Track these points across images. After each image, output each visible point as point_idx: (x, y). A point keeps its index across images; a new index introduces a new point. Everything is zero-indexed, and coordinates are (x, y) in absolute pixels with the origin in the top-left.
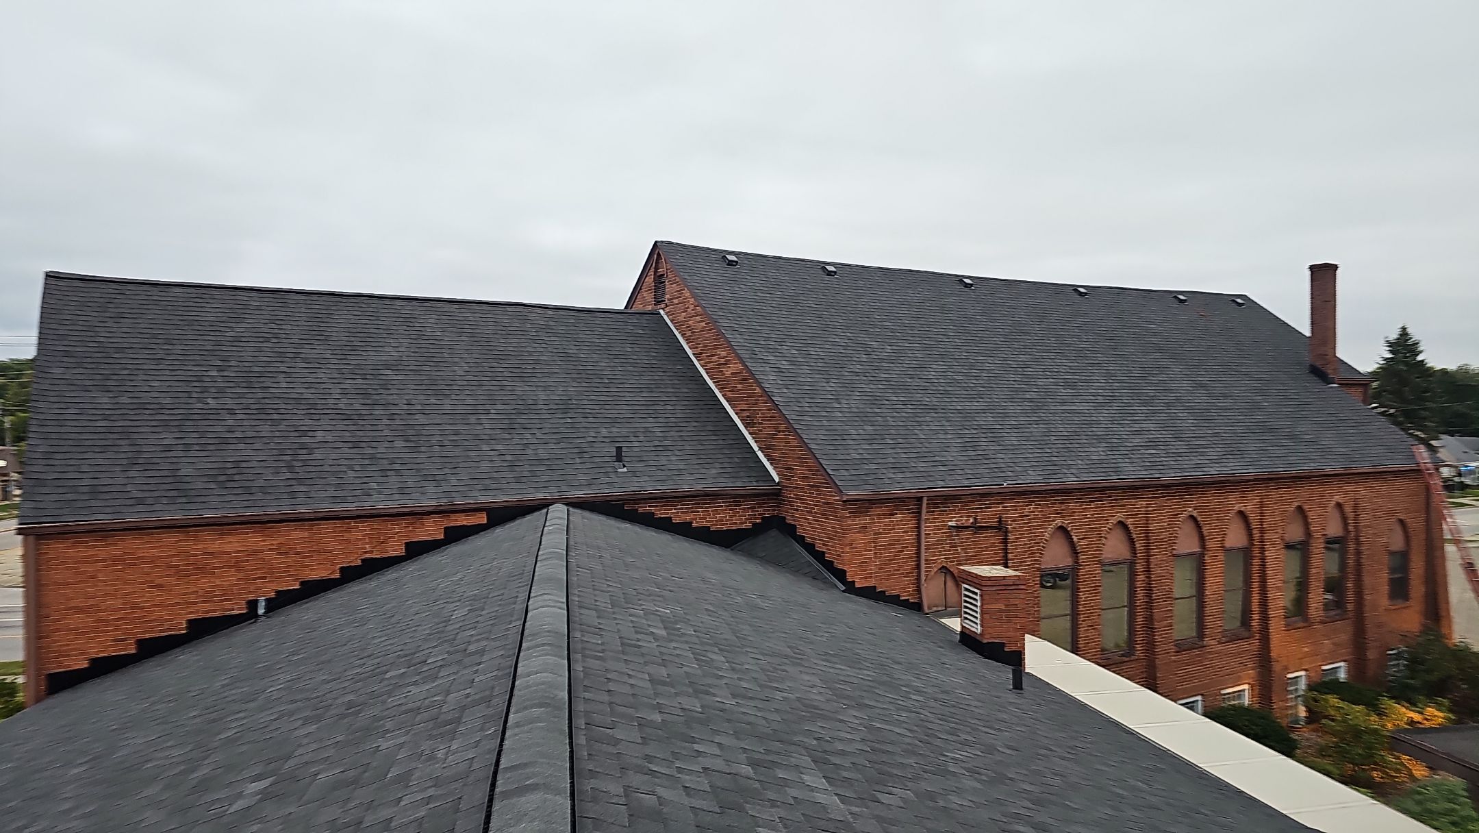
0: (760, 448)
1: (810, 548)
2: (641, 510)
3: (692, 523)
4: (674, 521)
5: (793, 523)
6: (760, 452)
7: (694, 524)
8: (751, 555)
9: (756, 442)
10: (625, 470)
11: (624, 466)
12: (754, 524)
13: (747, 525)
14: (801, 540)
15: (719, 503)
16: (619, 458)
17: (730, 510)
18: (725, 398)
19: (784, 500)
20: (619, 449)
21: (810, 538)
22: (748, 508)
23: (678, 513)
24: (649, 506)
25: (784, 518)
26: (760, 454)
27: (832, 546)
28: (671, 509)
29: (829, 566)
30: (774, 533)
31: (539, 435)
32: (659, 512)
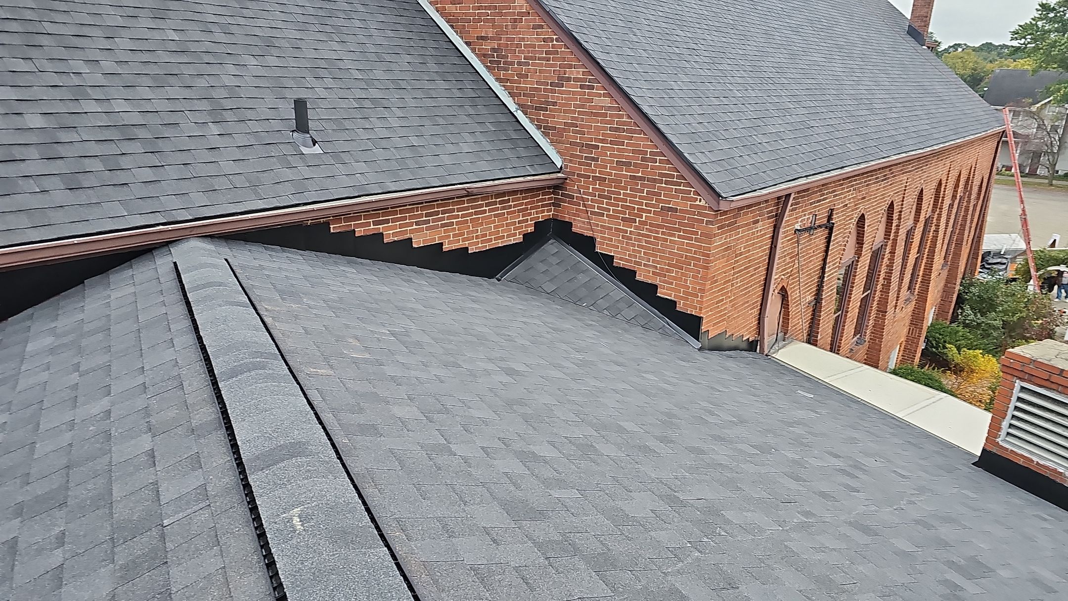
0: (522, 107)
1: (626, 277)
2: (360, 231)
3: (442, 244)
4: (415, 246)
5: (588, 233)
6: (519, 111)
7: (446, 247)
8: (531, 288)
9: (512, 95)
10: (317, 149)
11: (314, 142)
12: (525, 236)
13: (519, 238)
14: (605, 262)
15: (481, 206)
16: (302, 126)
17: (495, 216)
18: (442, 15)
19: (572, 197)
20: (300, 106)
21: (621, 259)
22: (519, 211)
23: (422, 230)
24: (375, 223)
25: (570, 224)
26: (520, 115)
27: (675, 278)
28: (411, 224)
29: (667, 308)
30: (552, 247)
31: (108, 65)
32: (391, 233)
